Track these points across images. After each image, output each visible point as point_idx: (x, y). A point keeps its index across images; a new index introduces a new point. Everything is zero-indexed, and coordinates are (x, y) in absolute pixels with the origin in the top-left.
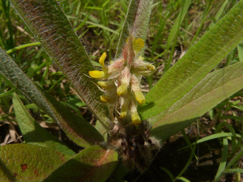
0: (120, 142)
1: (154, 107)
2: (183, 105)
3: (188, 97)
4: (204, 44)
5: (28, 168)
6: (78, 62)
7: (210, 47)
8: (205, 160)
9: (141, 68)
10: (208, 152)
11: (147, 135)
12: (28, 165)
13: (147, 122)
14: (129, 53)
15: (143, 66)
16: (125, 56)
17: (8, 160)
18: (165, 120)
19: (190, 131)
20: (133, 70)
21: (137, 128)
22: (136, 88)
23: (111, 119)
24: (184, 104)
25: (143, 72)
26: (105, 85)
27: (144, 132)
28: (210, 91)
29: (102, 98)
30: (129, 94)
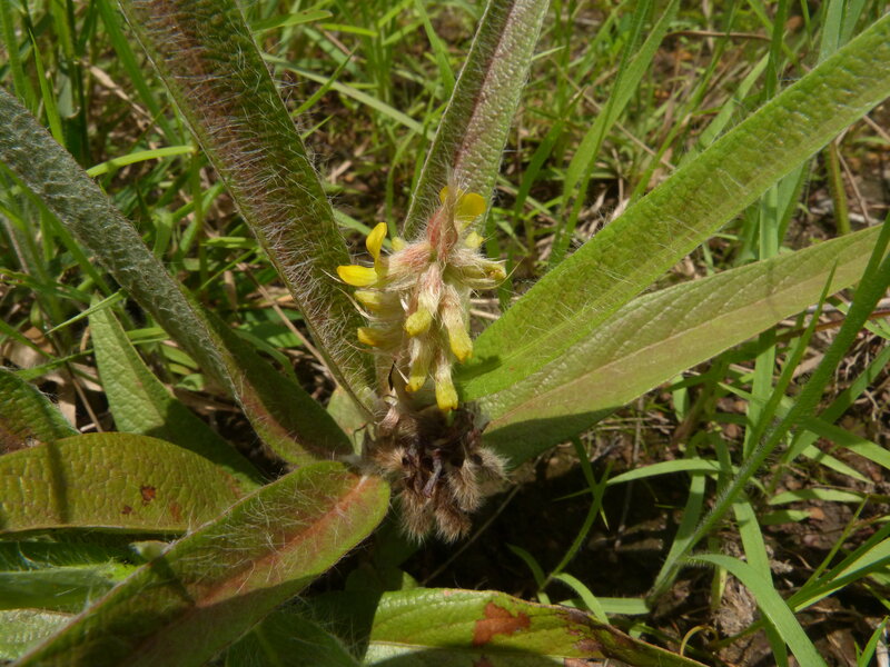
0: (398, 454)
1: (498, 370)
2: (584, 372)
3: (602, 348)
4: (632, 225)
5: (157, 496)
6: (310, 237)
7: (646, 235)
8: (642, 536)
9: (472, 269)
10: (655, 515)
11: (473, 442)
12: (157, 491)
13: (477, 409)
14: (443, 234)
15: (475, 267)
16: (433, 239)
17: (111, 472)
18: (530, 407)
19: (608, 448)
20: (451, 274)
21: (449, 424)
22: (454, 322)
23: (380, 393)
24: (588, 369)
25: (475, 280)
26: (375, 302)
27: (466, 434)
28: (662, 339)
29: (361, 333)
30: (435, 334)
